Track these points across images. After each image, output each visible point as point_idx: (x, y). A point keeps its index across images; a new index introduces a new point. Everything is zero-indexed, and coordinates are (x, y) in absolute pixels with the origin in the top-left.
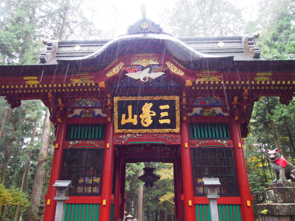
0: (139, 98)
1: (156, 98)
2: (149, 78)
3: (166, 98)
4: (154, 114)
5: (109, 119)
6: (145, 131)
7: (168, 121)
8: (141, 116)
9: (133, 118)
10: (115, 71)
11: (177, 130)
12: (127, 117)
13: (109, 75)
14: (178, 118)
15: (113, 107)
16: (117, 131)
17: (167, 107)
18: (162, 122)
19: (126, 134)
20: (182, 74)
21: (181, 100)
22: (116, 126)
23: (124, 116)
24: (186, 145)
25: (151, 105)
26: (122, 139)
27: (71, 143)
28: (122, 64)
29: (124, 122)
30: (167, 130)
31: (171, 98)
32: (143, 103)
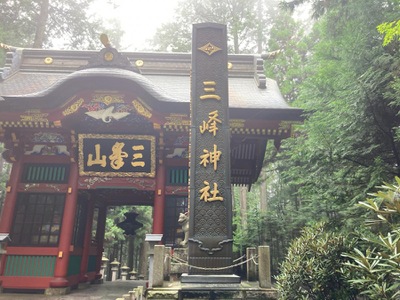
0: (110, 136)
1: (130, 137)
2: (113, 119)
3: (140, 138)
4: (126, 155)
5: (72, 160)
6: (115, 174)
7: (142, 164)
8: (111, 157)
9: (101, 159)
10: (74, 108)
11: (152, 174)
12: (94, 158)
13: (66, 113)
14: (153, 161)
15: (78, 145)
16: (82, 173)
17: (141, 148)
18: (135, 164)
19: (93, 177)
20: (150, 116)
21: (157, 140)
22: (82, 167)
23: (90, 156)
24: (160, 192)
25: (123, 145)
26: (88, 183)
27: (27, 186)
28: (81, 101)
29: (90, 163)
30: (140, 174)
31: (146, 137)
32: (113, 142)
